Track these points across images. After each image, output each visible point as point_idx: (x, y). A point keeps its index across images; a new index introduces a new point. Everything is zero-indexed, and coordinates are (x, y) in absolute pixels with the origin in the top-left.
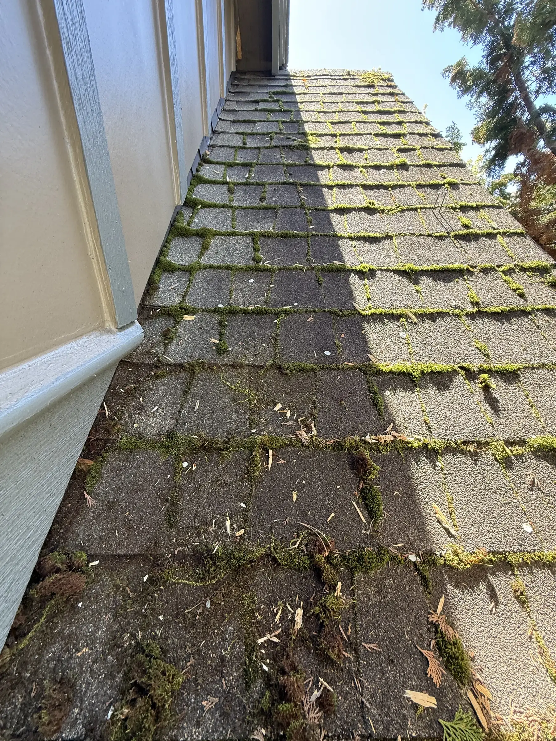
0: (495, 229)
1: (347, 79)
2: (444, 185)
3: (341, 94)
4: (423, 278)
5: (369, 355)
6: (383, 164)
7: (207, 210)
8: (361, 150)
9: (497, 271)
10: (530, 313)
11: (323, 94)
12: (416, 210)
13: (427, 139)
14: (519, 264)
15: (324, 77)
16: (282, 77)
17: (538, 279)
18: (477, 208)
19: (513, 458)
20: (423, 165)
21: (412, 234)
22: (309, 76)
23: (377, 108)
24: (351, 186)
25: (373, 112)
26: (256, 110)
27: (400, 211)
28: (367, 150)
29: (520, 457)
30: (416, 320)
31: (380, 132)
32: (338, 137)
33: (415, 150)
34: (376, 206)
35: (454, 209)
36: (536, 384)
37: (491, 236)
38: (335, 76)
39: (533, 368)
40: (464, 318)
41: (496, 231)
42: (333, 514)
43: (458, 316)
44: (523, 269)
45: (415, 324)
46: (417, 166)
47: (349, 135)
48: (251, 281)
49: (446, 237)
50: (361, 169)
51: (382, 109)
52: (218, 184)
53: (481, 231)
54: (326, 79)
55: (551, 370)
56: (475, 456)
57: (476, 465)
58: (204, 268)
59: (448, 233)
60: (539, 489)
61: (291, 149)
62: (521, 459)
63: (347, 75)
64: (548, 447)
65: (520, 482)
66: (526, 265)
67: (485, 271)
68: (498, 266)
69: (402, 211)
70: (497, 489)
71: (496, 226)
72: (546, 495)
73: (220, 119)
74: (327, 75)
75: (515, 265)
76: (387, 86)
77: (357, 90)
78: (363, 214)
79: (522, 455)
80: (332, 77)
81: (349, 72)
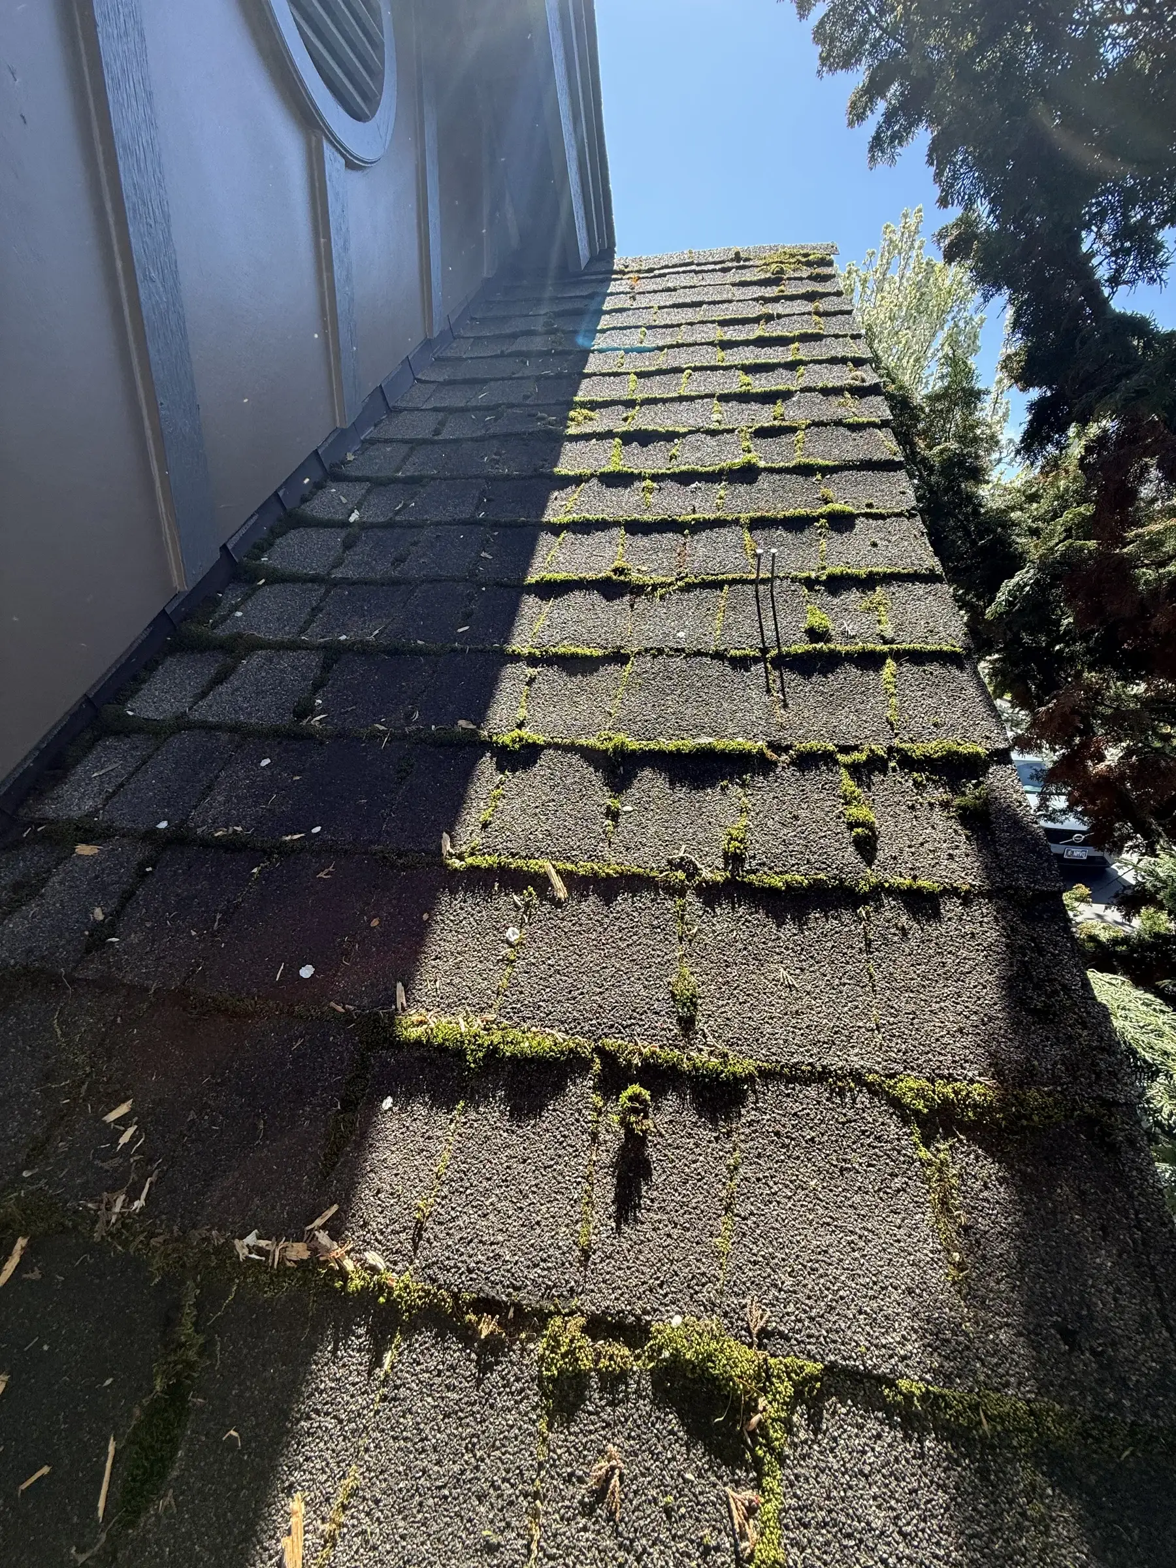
0: (885, 642)
1: (729, 269)
2: (817, 519)
3: (699, 304)
4: (647, 773)
5: (399, 985)
6: (700, 469)
7: (277, 587)
8: (670, 436)
9: (836, 762)
10: (864, 899)
11: (660, 308)
12: (718, 585)
13: (835, 400)
14: (903, 745)
15: (681, 269)
16: (594, 277)
17: (939, 794)
18: (868, 583)
19: (594, 1383)
20: (794, 467)
21: (677, 650)
22: (651, 270)
23: (758, 331)
24: (603, 525)
25: (747, 343)
26: (502, 355)
27: (681, 589)
28: (684, 435)
29: (613, 1381)
30: (562, 894)
31: (735, 388)
32: (637, 408)
33: (793, 430)
34: (634, 576)
35: (810, 583)
36: (777, 1134)
37: (870, 661)
38: (705, 264)
39: (792, 1079)
40: (690, 897)
41: (886, 648)
42: (46, 1470)
43: (676, 891)
44: (908, 763)
45: (558, 904)
46: (780, 471)
47: (664, 401)
48: (265, 762)
49: (756, 660)
50: (648, 483)
51: (767, 335)
52: (333, 527)
53: (848, 648)
54: (684, 272)
55: (841, 1093)
56: (490, 1352)
57: (479, 1382)
58: (189, 729)
59: (765, 651)
60: (611, 1517)
61: (523, 439)
62: (613, 1390)
63: (732, 260)
64: (694, 1367)
65: (571, 1475)
66: (918, 750)
67: (807, 761)
68: (845, 750)
69: (689, 588)
70: (493, 1485)
71: (889, 634)
72: (621, 1546)
73: (419, 380)
74: (691, 264)
75: (890, 750)
76: (810, 278)
77: (739, 293)
78: (595, 596)
79: (623, 1376)
80: (698, 268)
81: (737, 254)
